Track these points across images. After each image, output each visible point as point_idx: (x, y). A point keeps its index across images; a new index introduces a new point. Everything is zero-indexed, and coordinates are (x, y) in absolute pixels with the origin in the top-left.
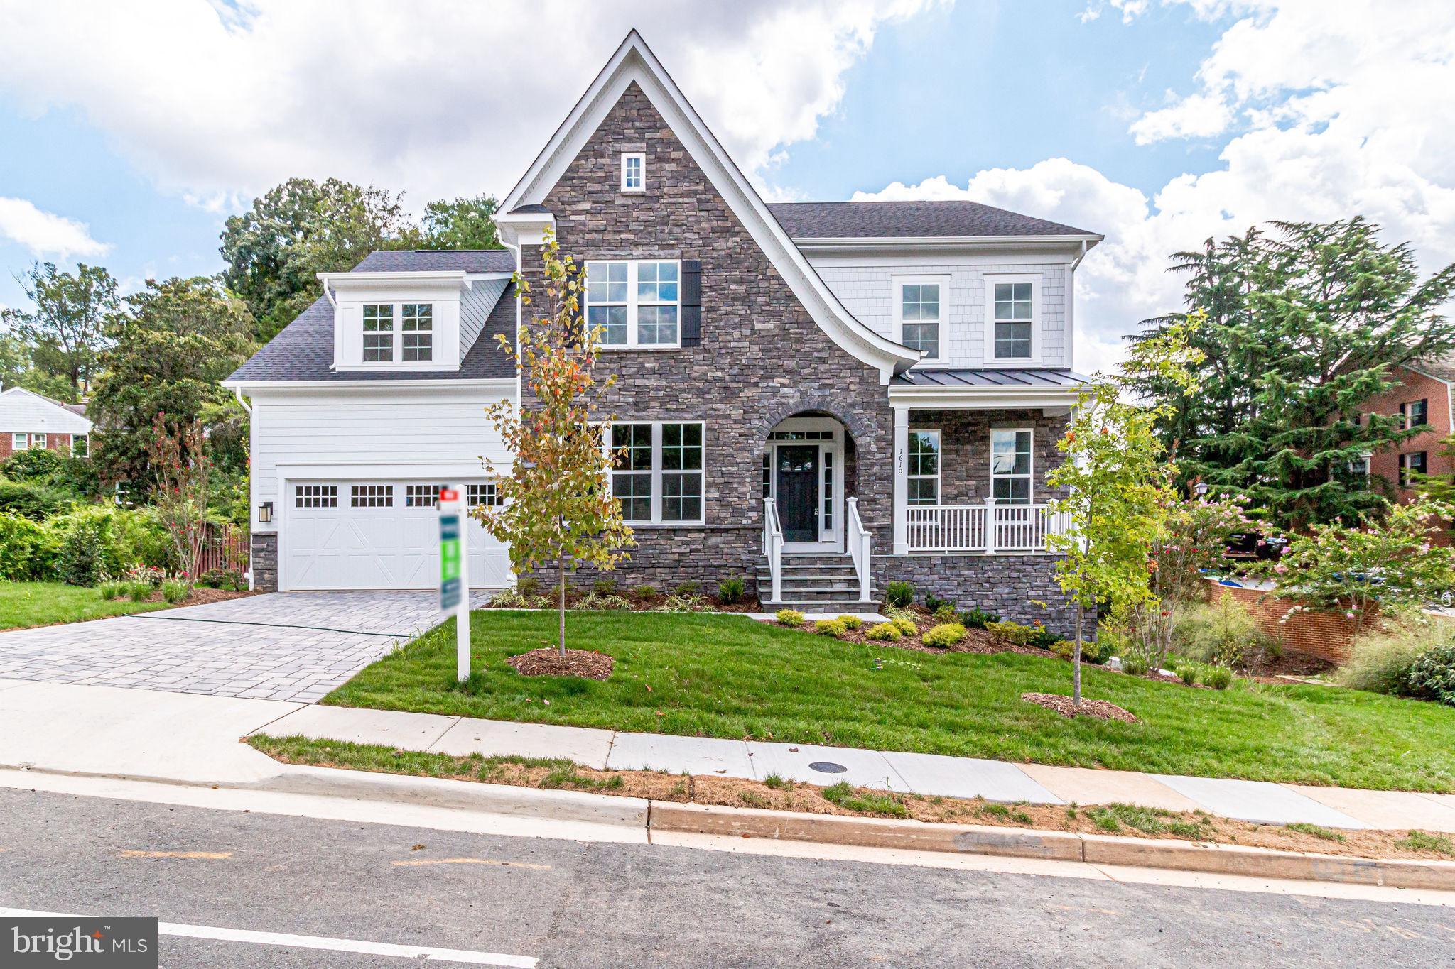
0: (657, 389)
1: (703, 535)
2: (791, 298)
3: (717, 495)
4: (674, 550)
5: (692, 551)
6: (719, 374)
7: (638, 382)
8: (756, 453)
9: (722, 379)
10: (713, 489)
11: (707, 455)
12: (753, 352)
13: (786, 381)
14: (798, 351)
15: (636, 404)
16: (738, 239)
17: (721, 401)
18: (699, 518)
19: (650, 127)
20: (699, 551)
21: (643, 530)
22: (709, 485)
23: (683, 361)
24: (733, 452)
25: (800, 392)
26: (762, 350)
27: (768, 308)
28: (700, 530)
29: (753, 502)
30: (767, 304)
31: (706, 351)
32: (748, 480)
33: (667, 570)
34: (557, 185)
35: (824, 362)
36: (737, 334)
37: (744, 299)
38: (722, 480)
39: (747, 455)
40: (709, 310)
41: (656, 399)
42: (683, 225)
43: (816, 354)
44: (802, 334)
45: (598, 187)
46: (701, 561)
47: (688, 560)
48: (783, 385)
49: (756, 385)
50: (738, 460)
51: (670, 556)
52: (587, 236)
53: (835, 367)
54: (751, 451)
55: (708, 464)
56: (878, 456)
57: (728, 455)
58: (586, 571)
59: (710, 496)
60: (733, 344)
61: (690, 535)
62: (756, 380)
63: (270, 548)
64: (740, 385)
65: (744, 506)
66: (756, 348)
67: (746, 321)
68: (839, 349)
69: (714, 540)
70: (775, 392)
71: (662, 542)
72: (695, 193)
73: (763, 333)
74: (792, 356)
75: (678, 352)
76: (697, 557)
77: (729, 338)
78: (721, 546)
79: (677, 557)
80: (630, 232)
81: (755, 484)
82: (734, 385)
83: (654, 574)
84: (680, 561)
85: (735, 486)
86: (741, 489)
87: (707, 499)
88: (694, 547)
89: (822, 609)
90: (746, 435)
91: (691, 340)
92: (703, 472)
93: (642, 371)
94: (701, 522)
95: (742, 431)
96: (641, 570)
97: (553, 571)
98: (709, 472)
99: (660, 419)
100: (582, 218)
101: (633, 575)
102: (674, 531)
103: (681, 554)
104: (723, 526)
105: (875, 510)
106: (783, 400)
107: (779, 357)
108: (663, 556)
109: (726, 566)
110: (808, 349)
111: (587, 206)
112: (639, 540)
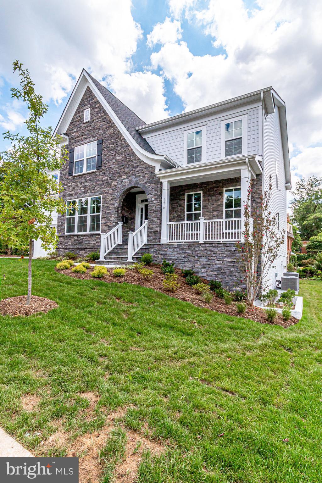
0: (90, 186)
2: (128, 145)
3: (104, 222)
4: (92, 242)
5: (97, 242)
6: (106, 178)
7: (85, 184)
8: (116, 205)
9: (107, 179)
10: (103, 220)
11: (102, 207)
12: (116, 168)
13: (125, 177)
14: (129, 165)
15: (84, 192)
16: (113, 129)
17: (106, 188)
18: (99, 231)
19: (91, 99)
21: (84, 235)
22: (102, 218)
23: (97, 175)
24: (109, 205)
25: (129, 180)
26: (119, 167)
27: (121, 151)
28: (99, 235)
29: (114, 224)
30: (120, 149)
31: (103, 170)
32: (113, 215)
33: (90, 249)
34: (69, 126)
35: (137, 168)
36: (112, 162)
37: (114, 149)
38: (106, 216)
40: (105, 155)
41: (89, 189)
42: (98, 128)
43: (135, 165)
44: (130, 158)
45: (78, 123)
48: (124, 179)
49: (116, 180)
50: (111, 208)
52: (75, 139)
53: (140, 169)
54: (114, 205)
55: (102, 211)
56: (154, 202)
57: (108, 207)
58: (70, 250)
59: (102, 222)
60: (110, 166)
61: (96, 237)
62: (116, 178)
64: (112, 181)
65: (111, 226)
66: (117, 166)
67: (114, 157)
68: (142, 161)
70: (122, 182)
71: (89, 239)
72: (102, 116)
73: (119, 160)
74: (127, 167)
75: (96, 171)
76: (98, 245)
77: (109, 164)
79: (92, 245)
80: (85, 135)
81: (115, 217)
82: (110, 181)
84: (93, 246)
85: (109, 218)
86: (111, 219)
87: (102, 224)
88: (97, 241)
90: (113, 199)
91: (99, 167)
92: (101, 213)
93: (86, 181)
95: (112, 197)
99: (90, 196)
100: (74, 134)
101: (82, 251)
102: (93, 235)
103: (94, 244)
105: (153, 225)
106: (124, 184)
107: (123, 168)
108: (89, 244)
110: (132, 164)
111: (75, 130)
112: (83, 239)
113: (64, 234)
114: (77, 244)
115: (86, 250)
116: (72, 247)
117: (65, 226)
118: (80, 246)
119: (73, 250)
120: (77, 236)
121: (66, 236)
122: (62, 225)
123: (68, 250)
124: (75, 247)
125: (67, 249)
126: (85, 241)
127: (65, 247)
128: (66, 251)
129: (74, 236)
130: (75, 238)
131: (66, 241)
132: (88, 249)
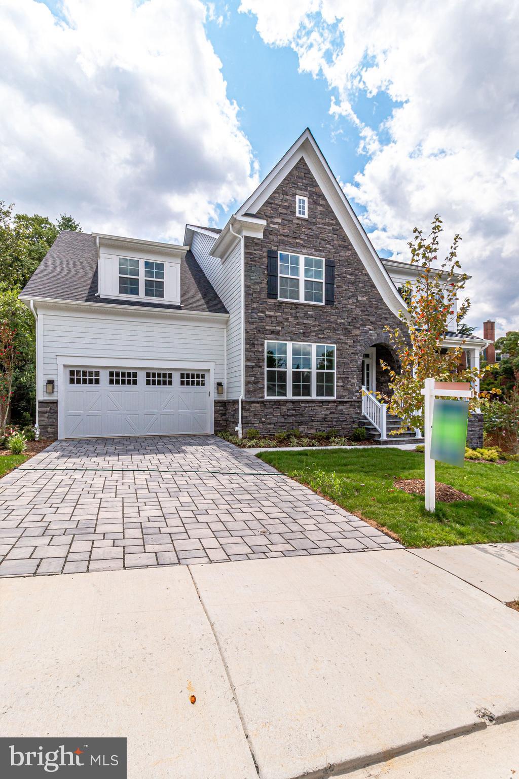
0: (314, 326)
1: (336, 404)
2: (373, 286)
3: (341, 384)
4: (323, 413)
5: (331, 413)
6: (343, 321)
7: (305, 321)
8: (359, 363)
9: (344, 324)
10: (340, 381)
11: (337, 363)
12: (357, 311)
13: (371, 328)
14: (376, 313)
15: (304, 333)
16: (350, 252)
17: (344, 335)
18: (333, 396)
19: (310, 185)
20: (333, 413)
21: (307, 402)
22: (338, 378)
23: (326, 312)
24: (349, 362)
25: (377, 334)
26: (362, 311)
27: (363, 290)
28: (334, 402)
29: (357, 388)
30: (363, 288)
31: (337, 308)
32: (355, 376)
33: (318, 423)
34: (263, 205)
35: (387, 320)
36: (350, 301)
37: (353, 283)
38: (344, 376)
39: (355, 364)
40: (338, 287)
41: (313, 331)
42: (326, 240)
43: (383, 315)
44: (378, 304)
45: (284, 211)
46: (335, 418)
47: (329, 418)
48: (370, 330)
49: (358, 328)
50: (351, 366)
51: (321, 416)
52: (279, 237)
53: (391, 322)
54: (357, 362)
55: (337, 368)
57: (347, 364)
58: (279, 424)
59: (339, 384)
60: (348, 306)
61: (330, 404)
62: (359, 325)
63: (52, 411)
64: (352, 327)
65: (354, 390)
66: (358, 309)
67: (354, 296)
68: (393, 314)
69: (340, 407)
70: (367, 333)
71: (317, 408)
72: (331, 224)
73: (362, 302)
74: (374, 315)
75: (322, 307)
76: (334, 416)
77: (347, 303)
78: (344, 410)
79: (324, 416)
80: (301, 239)
81: (358, 379)
82: (349, 327)
83: (312, 425)
84: (325, 418)
85: (350, 379)
86: (353, 381)
87: (337, 386)
88: (332, 411)
89: (404, 443)
90: (354, 353)
91: (330, 301)
92: (335, 371)
93: (306, 316)
94: (334, 398)
95: (352, 351)
96: (306, 423)
97: (262, 424)
98: (338, 371)
99: (316, 342)
100: (276, 226)
101: (303, 426)
102: (322, 402)
103: (326, 415)
104: (345, 400)
106: (370, 337)
107: (368, 315)
108: (317, 416)
109: (346, 420)
110: (380, 313)
111: (280, 221)
112: (306, 407)
113: (263, 397)
114: (293, 415)
115: (310, 424)
116: (282, 420)
117: (264, 385)
118: (299, 419)
119: (285, 424)
120: (293, 402)
121: (270, 402)
122: (256, 383)
123: (273, 426)
124: (291, 420)
125: (270, 424)
126: (309, 411)
127: (268, 421)
128: (270, 428)
129: (287, 402)
130: (290, 406)
131: (266, 411)
132: (314, 423)
